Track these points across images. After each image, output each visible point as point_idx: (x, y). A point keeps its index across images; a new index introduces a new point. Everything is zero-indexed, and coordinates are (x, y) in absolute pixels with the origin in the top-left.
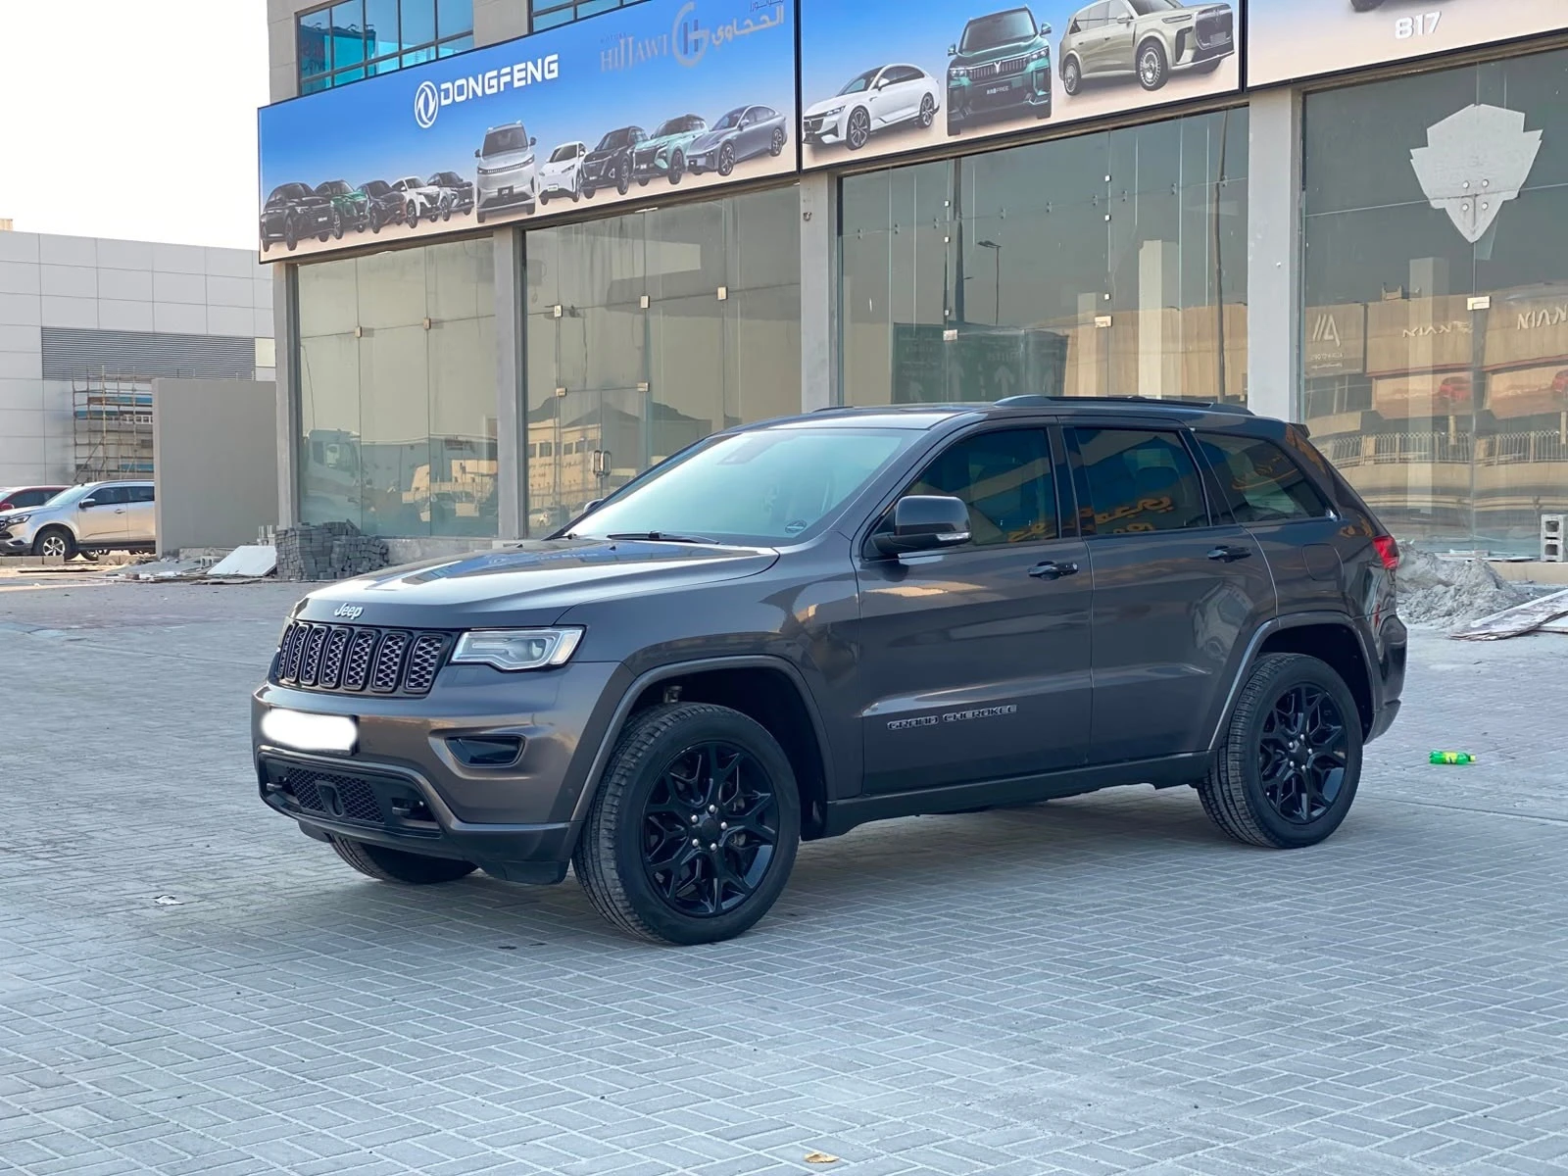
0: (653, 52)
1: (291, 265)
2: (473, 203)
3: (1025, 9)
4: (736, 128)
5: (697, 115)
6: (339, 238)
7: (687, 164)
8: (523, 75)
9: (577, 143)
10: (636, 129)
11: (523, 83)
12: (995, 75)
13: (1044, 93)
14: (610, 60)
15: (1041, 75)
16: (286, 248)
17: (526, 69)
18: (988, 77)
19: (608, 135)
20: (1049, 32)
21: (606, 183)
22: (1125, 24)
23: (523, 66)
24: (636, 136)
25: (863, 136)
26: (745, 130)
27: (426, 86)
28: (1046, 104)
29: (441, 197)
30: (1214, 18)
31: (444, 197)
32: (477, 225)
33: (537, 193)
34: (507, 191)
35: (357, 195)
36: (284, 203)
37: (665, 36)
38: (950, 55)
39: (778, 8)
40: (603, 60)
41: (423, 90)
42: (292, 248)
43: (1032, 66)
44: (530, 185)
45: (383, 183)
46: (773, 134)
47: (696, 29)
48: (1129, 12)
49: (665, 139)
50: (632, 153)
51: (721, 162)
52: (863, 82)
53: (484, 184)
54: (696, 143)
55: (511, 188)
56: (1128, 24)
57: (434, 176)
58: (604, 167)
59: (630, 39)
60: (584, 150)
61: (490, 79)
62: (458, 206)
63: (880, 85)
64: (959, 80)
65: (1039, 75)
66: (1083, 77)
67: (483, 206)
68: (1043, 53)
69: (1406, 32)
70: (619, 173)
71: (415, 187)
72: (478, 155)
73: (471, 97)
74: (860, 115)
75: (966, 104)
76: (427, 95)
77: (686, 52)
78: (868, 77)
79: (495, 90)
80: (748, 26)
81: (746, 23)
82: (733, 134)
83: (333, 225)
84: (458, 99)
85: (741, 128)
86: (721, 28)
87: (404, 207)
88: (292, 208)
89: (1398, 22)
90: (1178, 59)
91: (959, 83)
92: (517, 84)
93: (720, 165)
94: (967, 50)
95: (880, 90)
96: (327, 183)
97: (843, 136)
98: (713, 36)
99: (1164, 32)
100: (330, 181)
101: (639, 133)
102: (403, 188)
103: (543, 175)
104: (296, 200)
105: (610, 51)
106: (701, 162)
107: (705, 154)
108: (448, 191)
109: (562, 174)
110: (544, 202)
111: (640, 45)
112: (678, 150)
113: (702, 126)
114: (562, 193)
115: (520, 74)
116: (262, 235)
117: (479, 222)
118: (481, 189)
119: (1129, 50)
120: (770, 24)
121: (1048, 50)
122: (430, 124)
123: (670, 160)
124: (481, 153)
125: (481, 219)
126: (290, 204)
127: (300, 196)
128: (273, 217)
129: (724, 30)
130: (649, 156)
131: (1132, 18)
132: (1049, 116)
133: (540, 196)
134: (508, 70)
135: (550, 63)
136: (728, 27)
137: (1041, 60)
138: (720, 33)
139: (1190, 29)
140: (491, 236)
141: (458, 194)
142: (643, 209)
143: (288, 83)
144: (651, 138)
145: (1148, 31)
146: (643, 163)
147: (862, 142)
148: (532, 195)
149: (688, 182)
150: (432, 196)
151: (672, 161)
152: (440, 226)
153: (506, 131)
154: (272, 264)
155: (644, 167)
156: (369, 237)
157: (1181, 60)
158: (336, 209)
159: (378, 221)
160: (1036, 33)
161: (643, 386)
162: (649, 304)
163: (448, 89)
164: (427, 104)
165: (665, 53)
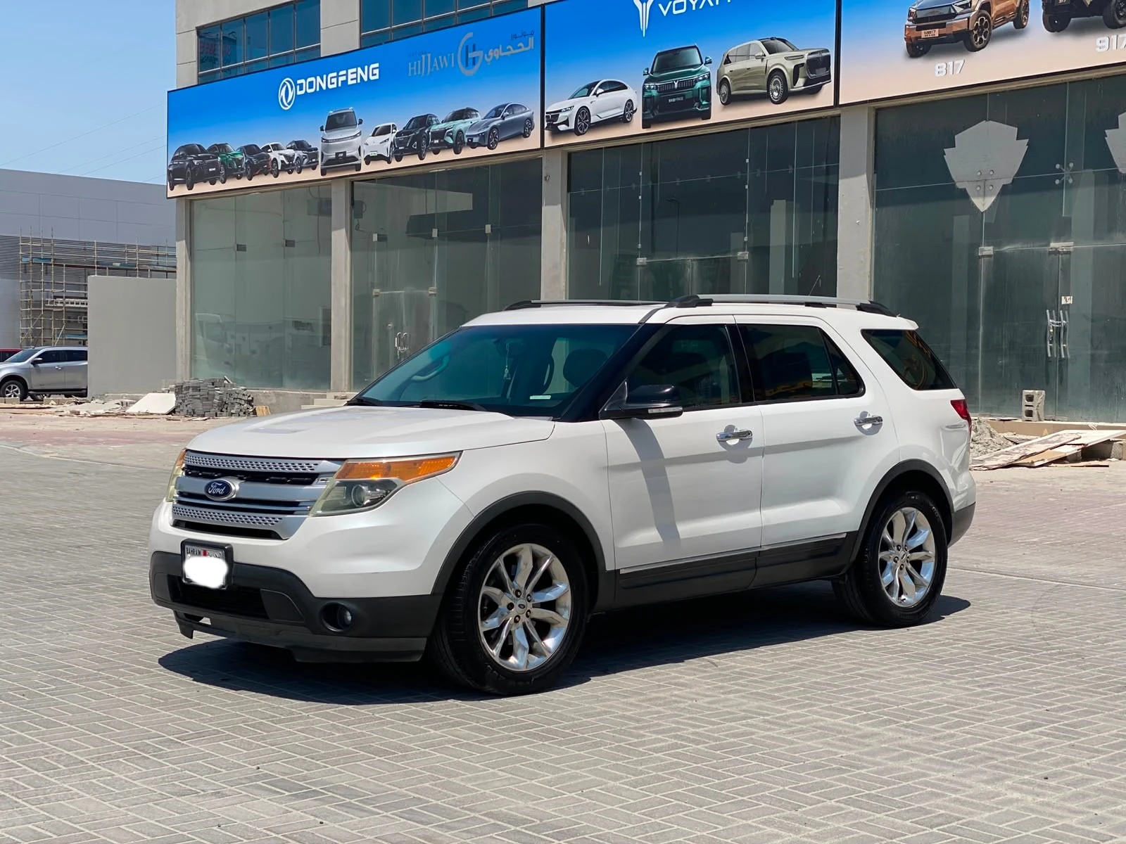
0: (444, 65)
1: (189, 201)
2: (318, 162)
3: (694, 47)
4: (500, 118)
5: (473, 108)
6: (224, 182)
7: (466, 140)
8: (354, 76)
9: (391, 124)
10: (432, 116)
11: (354, 82)
12: (674, 89)
13: (707, 103)
14: (415, 68)
15: (705, 91)
16: (186, 188)
17: (356, 73)
18: (669, 90)
19: (413, 119)
20: (710, 62)
21: (411, 152)
22: (760, 60)
23: (354, 70)
24: (431, 120)
25: (585, 126)
26: (506, 119)
28: (707, 110)
29: (296, 157)
30: (818, 58)
31: (298, 157)
32: (322, 177)
33: (363, 157)
34: (342, 155)
36: (185, 158)
37: (453, 54)
38: (644, 75)
39: (529, 39)
40: (410, 69)
41: (285, 84)
42: (190, 188)
43: (699, 85)
44: (358, 152)
45: (256, 146)
46: (526, 123)
47: (474, 51)
48: (763, 52)
49: (451, 123)
50: (428, 132)
51: (490, 140)
52: (587, 90)
53: (326, 149)
54: (473, 127)
55: (345, 153)
56: (762, 60)
57: (291, 143)
58: (410, 141)
59: (429, 55)
60: (395, 129)
61: (332, 79)
62: (307, 163)
63: (598, 93)
65: (703, 90)
66: (732, 93)
67: (325, 165)
68: (706, 76)
69: (942, 72)
70: (419, 145)
71: (278, 150)
72: (322, 129)
73: (318, 89)
74: (584, 112)
75: (655, 108)
76: (287, 88)
77: (467, 65)
78: (590, 87)
79: (335, 86)
80: (510, 50)
81: (508, 48)
82: (498, 122)
83: (219, 174)
84: (309, 91)
85: (503, 118)
86: (491, 50)
87: (270, 163)
88: (192, 160)
89: (939, 65)
90: (794, 85)
91: (650, 94)
92: (350, 82)
93: (489, 143)
94: (656, 72)
95: (597, 95)
96: (216, 145)
97: (572, 126)
98: (486, 56)
99: (784, 67)
100: (218, 143)
101: (433, 119)
102: (269, 150)
103: (367, 144)
104: (194, 156)
105: (415, 63)
106: (476, 140)
107: (479, 134)
108: (301, 153)
109: (381, 145)
110: (367, 163)
111: (435, 59)
112: (460, 131)
113: (477, 115)
114: (380, 158)
115: (352, 76)
116: (169, 179)
117: (322, 175)
118: (325, 154)
119: (763, 77)
120: (524, 49)
121: (709, 74)
122: (289, 107)
123: (455, 135)
124: (324, 129)
125: (323, 172)
126: (190, 158)
127: (196, 153)
128: (177, 167)
129: (493, 52)
130: (440, 134)
131: (765, 55)
132: (709, 118)
133: (365, 159)
134: (344, 72)
135: (373, 69)
136: (496, 50)
137: (705, 81)
138: (490, 53)
139: (803, 64)
140: (330, 184)
141: (307, 155)
142: (435, 170)
143: (189, 75)
144: (442, 122)
145: (774, 65)
146: (436, 139)
147: (585, 130)
148: (359, 158)
149: (467, 153)
150: (289, 156)
151: (456, 140)
152: (295, 177)
153: (342, 114)
154: (175, 199)
155: (436, 141)
156: (244, 183)
157: (797, 85)
158: (222, 163)
159: (251, 172)
160: (702, 63)
161: (433, 289)
162: (438, 235)
163: (302, 84)
164: (287, 93)
165: (453, 65)
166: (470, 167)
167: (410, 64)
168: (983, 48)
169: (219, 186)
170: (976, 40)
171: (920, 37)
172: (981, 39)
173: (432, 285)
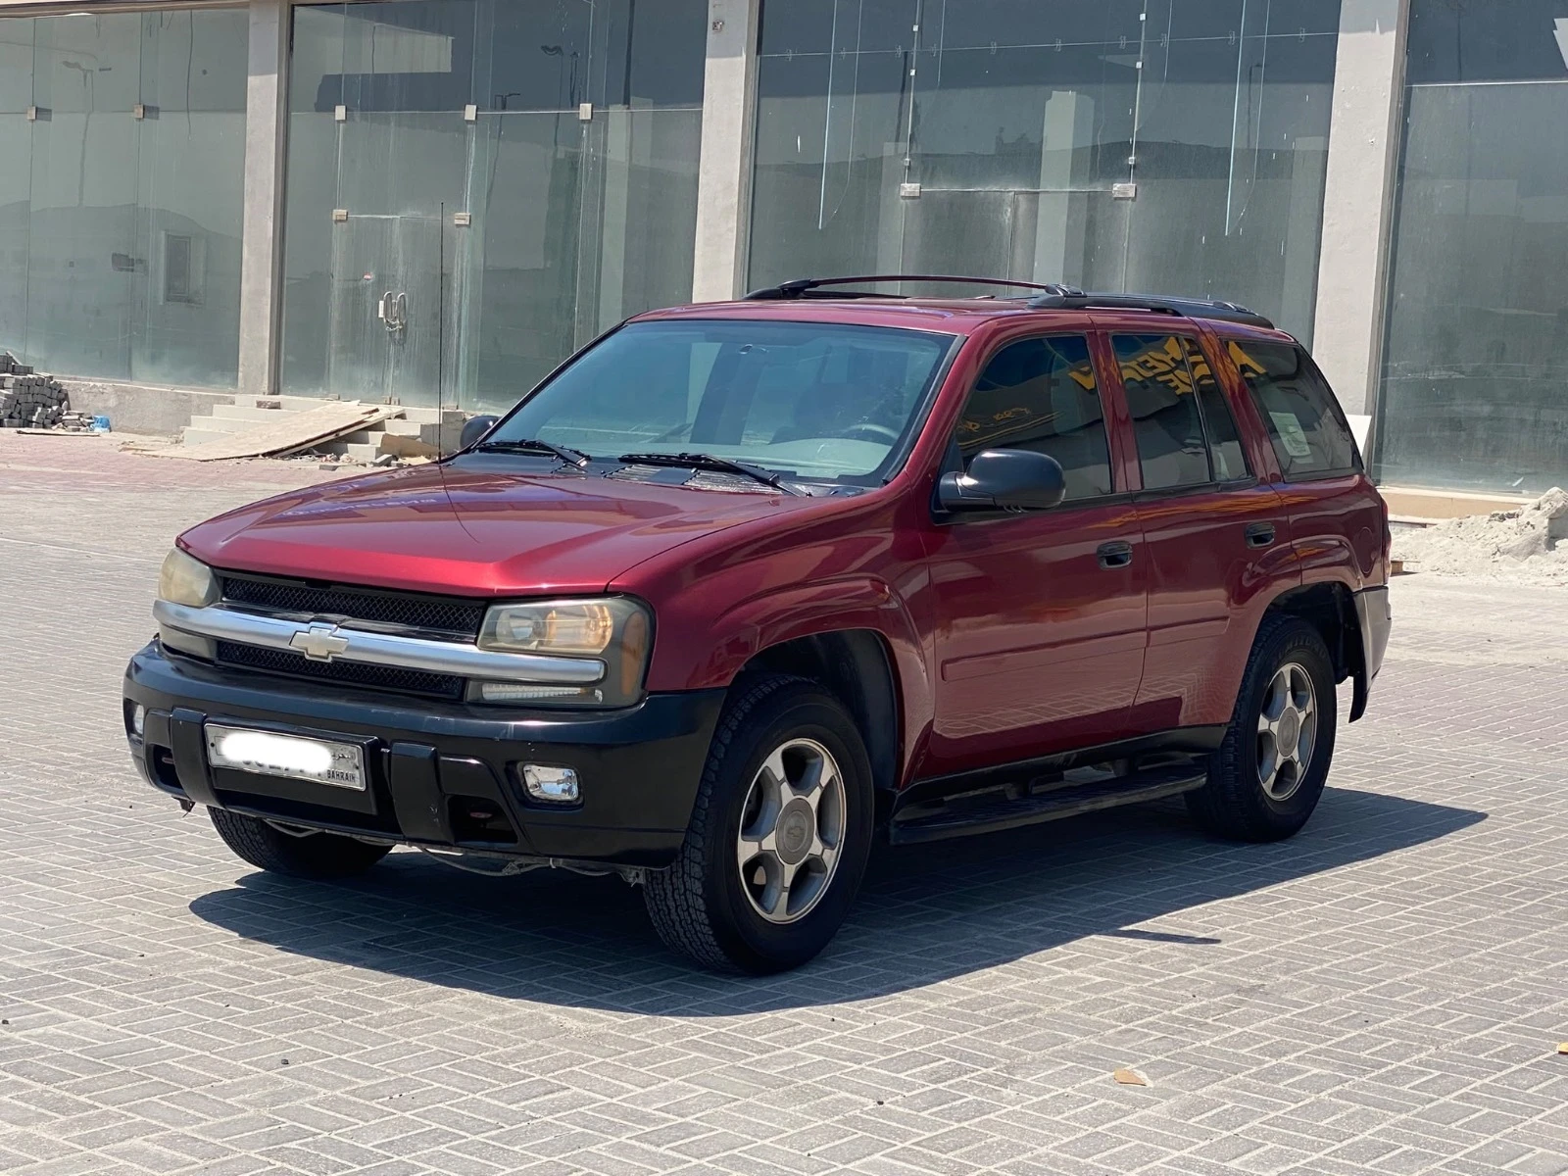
161: (462, 217)
162: (477, 115)
173: (461, 207)
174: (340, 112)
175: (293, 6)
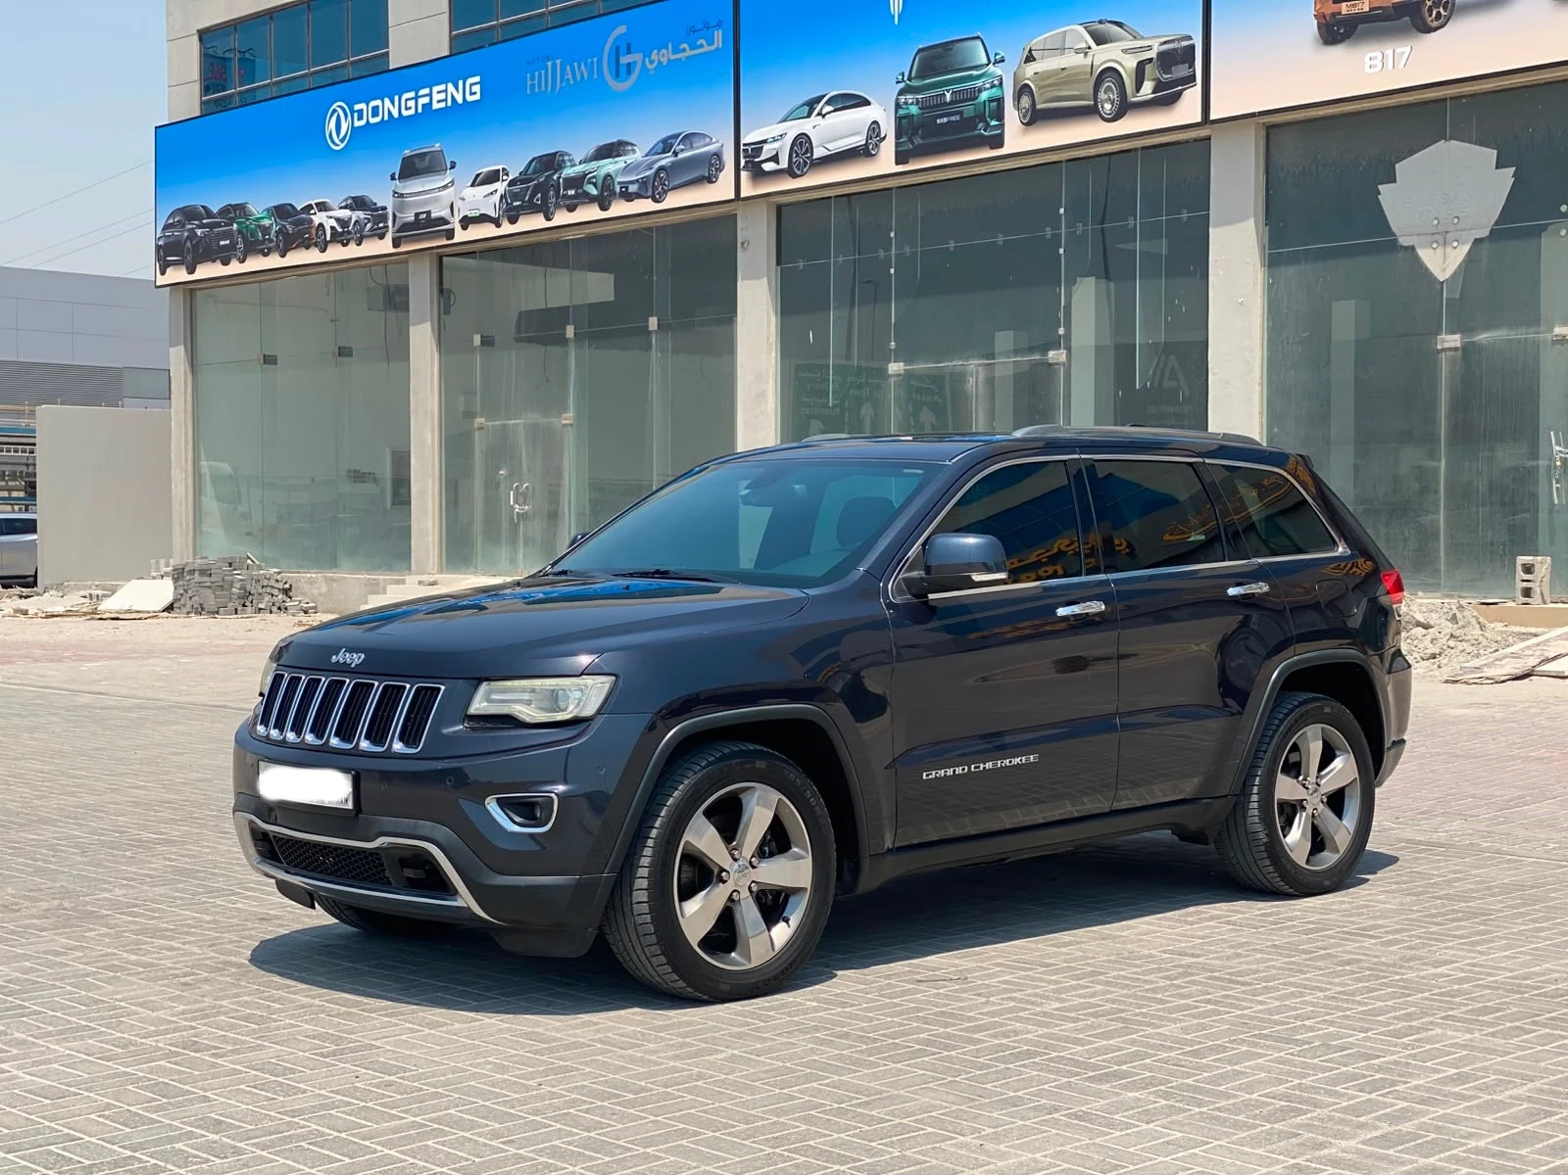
0: (582, 75)
1: (189, 290)
2: (387, 227)
3: (978, 38)
4: (670, 154)
5: (629, 140)
6: (243, 261)
7: (618, 189)
8: (442, 96)
9: (500, 167)
10: (563, 154)
11: (443, 105)
12: (946, 103)
13: (997, 123)
14: (536, 82)
15: (995, 103)
16: (185, 271)
17: (446, 91)
18: (937, 105)
20: (1002, 60)
21: (532, 209)
22: (1082, 55)
23: (442, 87)
24: (563, 161)
25: (805, 163)
26: (680, 156)
27: (340, 106)
28: (997, 135)
29: (353, 222)
30: (1175, 50)
31: (357, 221)
32: (393, 251)
33: (457, 218)
34: (424, 216)
35: (263, 218)
36: (183, 226)
37: (595, 59)
38: (897, 83)
39: (716, 32)
40: (529, 83)
41: (335, 111)
42: (191, 271)
43: (984, 96)
44: (449, 210)
45: (290, 205)
46: (710, 160)
47: (629, 51)
48: (1086, 42)
49: (594, 164)
50: (559, 178)
51: (654, 188)
52: (807, 108)
53: (400, 207)
54: (628, 169)
55: (429, 213)
56: (1086, 54)
57: (346, 200)
58: (529, 192)
59: (558, 62)
60: (507, 175)
61: (407, 100)
62: (371, 230)
63: (824, 112)
64: (907, 108)
65: (992, 104)
66: (1038, 107)
67: (398, 231)
68: (996, 82)
69: (1376, 66)
70: (545, 199)
71: (326, 211)
72: (393, 178)
73: (386, 118)
74: (802, 142)
75: (915, 133)
76: (338, 116)
77: (618, 75)
78: (812, 104)
79: (412, 112)
80: (684, 50)
81: (682, 47)
82: (667, 160)
83: (235, 249)
84: (373, 121)
85: (676, 154)
86: (656, 51)
87: (314, 231)
88: (193, 229)
89: (1369, 55)
90: (1138, 91)
91: (906, 111)
92: (436, 106)
93: (653, 193)
94: (917, 77)
95: (824, 116)
96: (230, 205)
97: (784, 164)
98: (647, 59)
99: (1123, 63)
100: (233, 203)
101: (566, 158)
102: (312, 212)
103: (463, 199)
104: (196, 222)
105: (537, 73)
106: (633, 188)
107: (637, 181)
108: (362, 214)
109: (485, 199)
110: (464, 228)
111: (569, 68)
112: (608, 176)
113: (634, 151)
114: (483, 219)
115: (439, 96)
116: (159, 258)
117: (394, 247)
118: (397, 214)
119: (1087, 80)
120: (706, 49)
121: (1001, 79)
122: (342, 145)
123: (599, 185)
124: (397, 177)
125: (396, 243)
126: (190, 226)
127: (199, 217)
128: (172, 239)
129: (658, 54)
130: (578, 181)
131: (1089, 48)
132: (1002, 146)
133: (460, 221)
134: (426, 91)
135: (471, 85)
136: (664, 51)
137: (994, 90)
138: (654, 56)
139: (1151, 60)
140: (407, 262)
141: (371, 218)
142: (569, 235)
143: (188, 102)
144: (580, 163)
145: (1106, 62)
146: (571, 189)
147: (805, 170)
148: (451, 220)
149: (619, 208)
150: (343, 220)
151: (602, 187)
152: (352, 251)
153: (425, 154)
154: (168, 288)
155: (572, 192)
156: (274, 261)
157: (1142, 92)
158: (240, 232)
159: (285, 244)
160: (989, 62)
161: (568, 417)
162: (575, 334)
163: (362, 110)
164: (339, 124)
165: (595, 77)
166: (625, 229)
167: (529, 75)
168: (1442, 26)
169: (235, 268)
170: (1431, 15)
171: (1340, 13)
172: (1439, 13)
173: (565, 410)
174: (477, 340)
175: (440, 258)
